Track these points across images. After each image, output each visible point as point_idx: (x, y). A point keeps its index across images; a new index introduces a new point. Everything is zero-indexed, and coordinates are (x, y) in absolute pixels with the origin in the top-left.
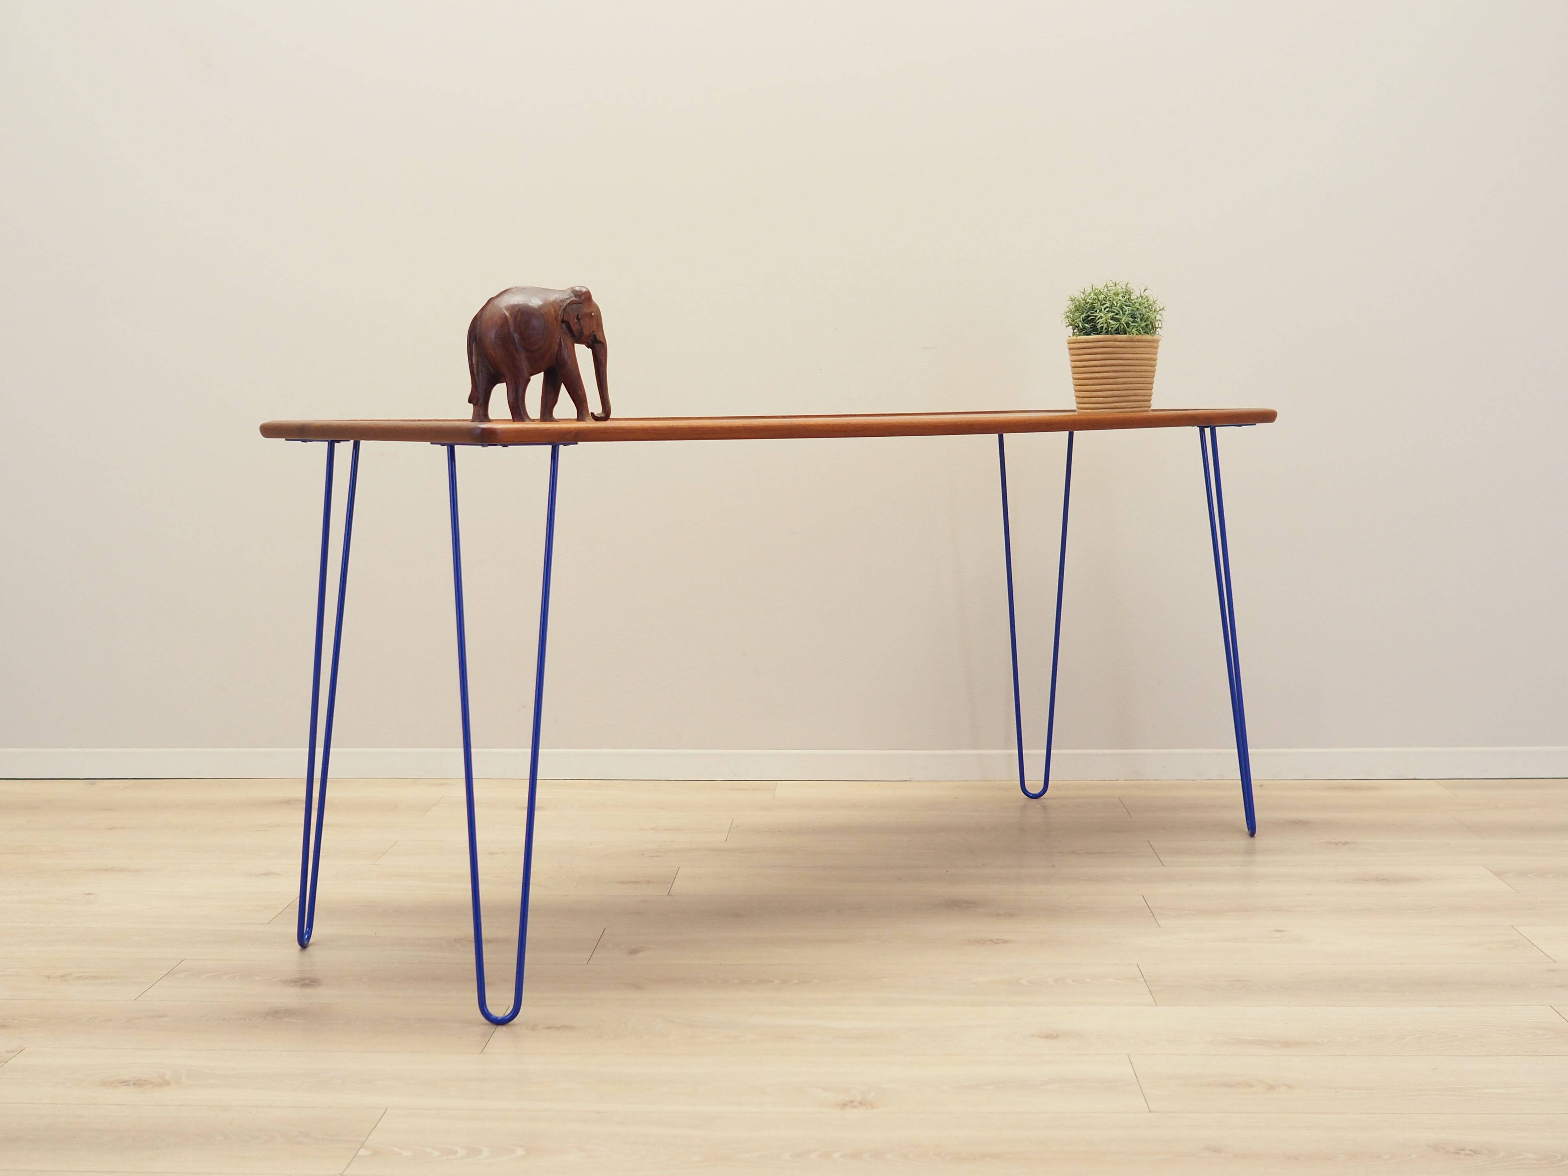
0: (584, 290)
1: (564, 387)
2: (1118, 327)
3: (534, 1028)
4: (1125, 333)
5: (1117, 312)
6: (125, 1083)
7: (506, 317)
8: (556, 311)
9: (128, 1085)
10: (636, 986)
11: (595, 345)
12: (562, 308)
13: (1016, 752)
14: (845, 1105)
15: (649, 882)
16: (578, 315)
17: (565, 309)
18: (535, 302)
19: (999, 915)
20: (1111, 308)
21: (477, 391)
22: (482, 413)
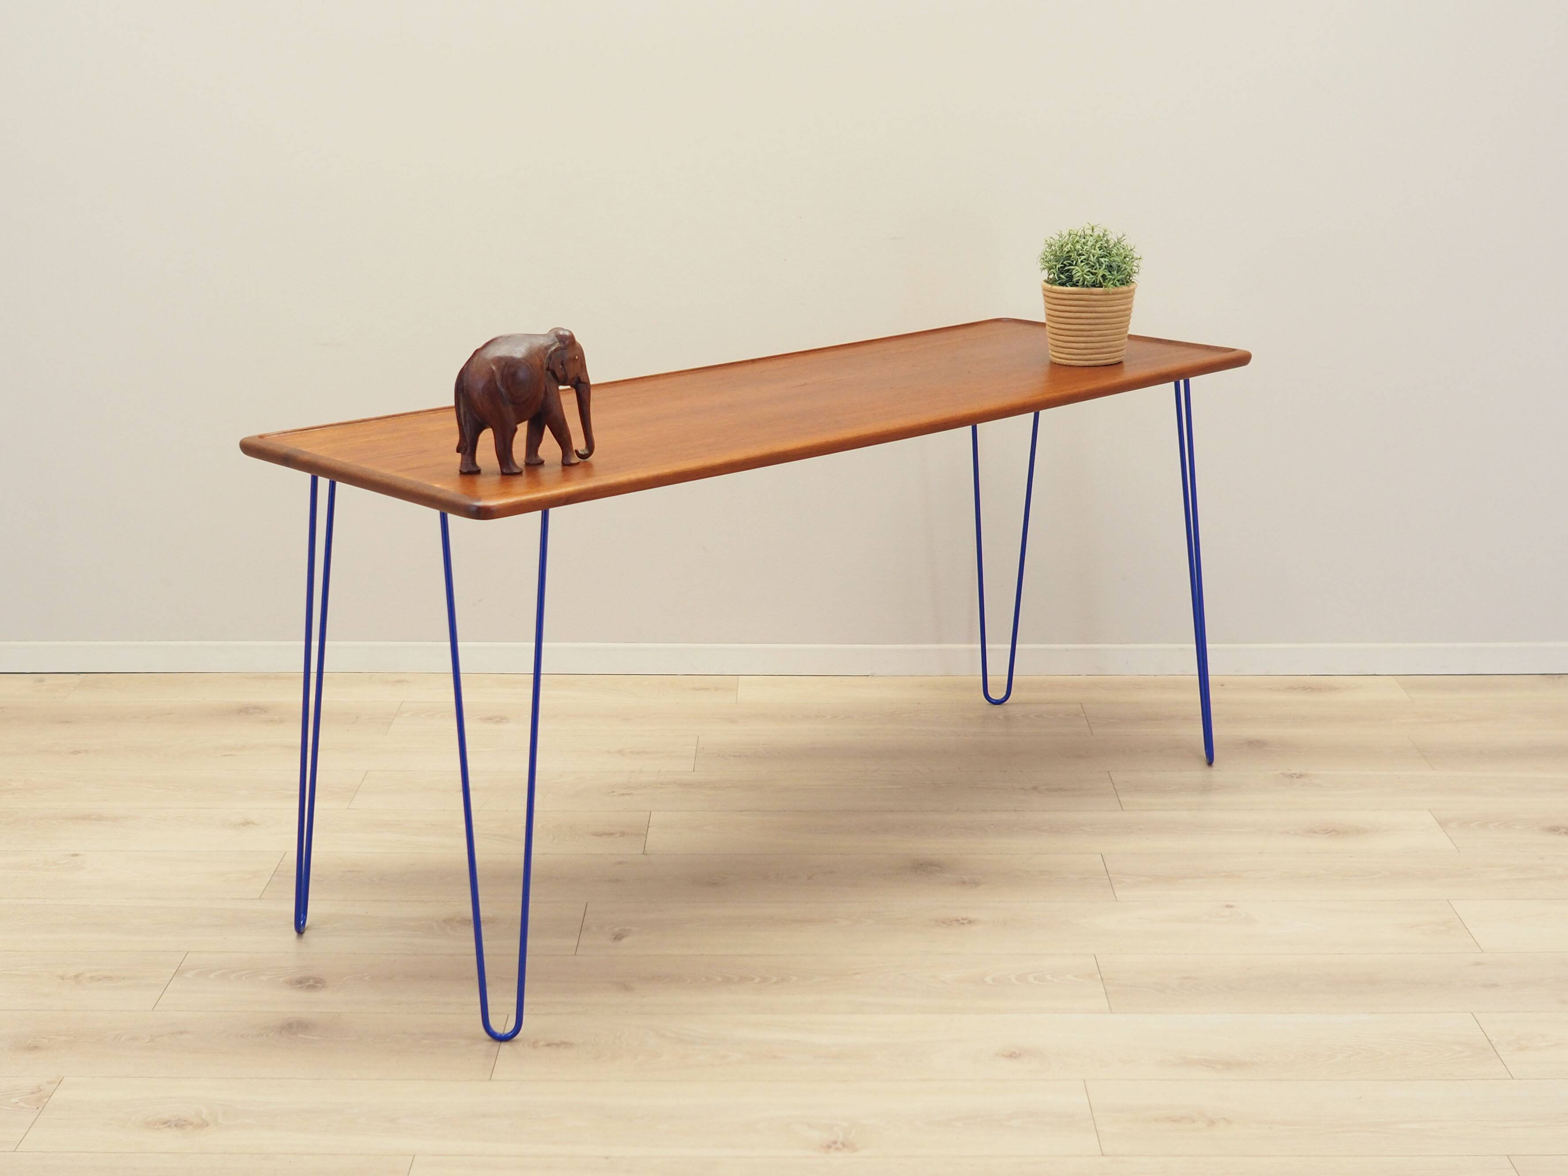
0: (567, 333)
1: (549, 430)
2: (1094, 281)
3: (535, 1045)
4: (1101, 286)
5: (1093, 264)
6: (166, 1123)
7: (493, 372)
8: (541, 360)
9: (170, 1126)
10: (626, 987)
11: (579, 385)
12: (547, 356)
13: (979, 646)
14: (829, 1147)
15: (623, 834)
16: (562, 362)
17: (550, 357)
18: (519, 352)
19: (964, 883)
20: (1088, 260)
21: (466, 441)
22: (469, 462)
